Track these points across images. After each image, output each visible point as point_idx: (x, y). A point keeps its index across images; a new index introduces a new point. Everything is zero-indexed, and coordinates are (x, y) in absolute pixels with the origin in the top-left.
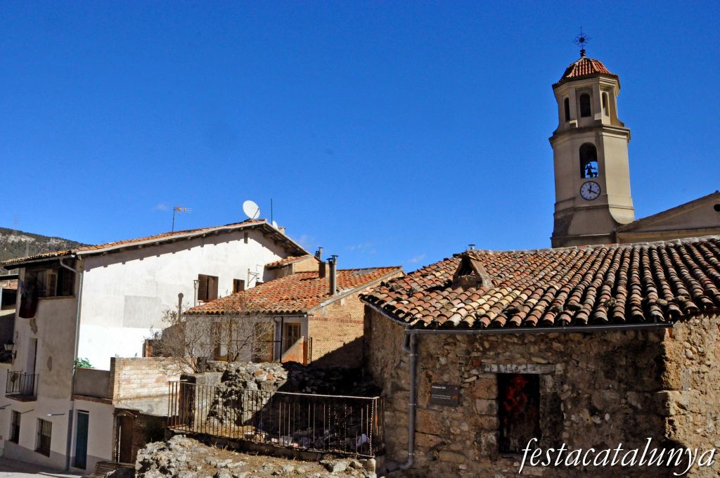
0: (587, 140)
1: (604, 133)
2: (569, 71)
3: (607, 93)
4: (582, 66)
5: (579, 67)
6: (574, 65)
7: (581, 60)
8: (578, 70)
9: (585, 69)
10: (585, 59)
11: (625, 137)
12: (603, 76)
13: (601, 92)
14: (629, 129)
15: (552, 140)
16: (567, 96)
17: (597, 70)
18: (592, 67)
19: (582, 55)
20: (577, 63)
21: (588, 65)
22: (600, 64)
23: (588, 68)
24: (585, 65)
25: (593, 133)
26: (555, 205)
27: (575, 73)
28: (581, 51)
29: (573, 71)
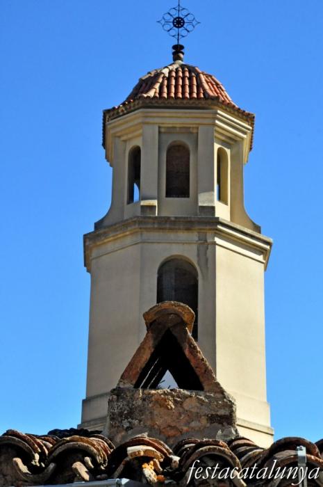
0: (176, 250)
1: (217, 240)
2: (146, 84)
3: (228, 151)
4: (176, 79)
5: (169, 79)
6: (157, 75)
7: (175, 67)
8: (169, 87)
9: (183, 86)
10: (183, 66)
11: (261, 258)
12: (225, 111)
13: (217, 146)
14: (271, 240)
15: (90, 240)
16: (138, 142)
17: (211, 94)
18: (200, 85)
19: (176, 57)
20: (166, 71)
21: (190, 79)
22: (217, 84)
23: (191, 87)
24: (183, 79)
25: (194, 236)
26: (84, 402)
27: (161, 92)
28: (175, 47)
29: (157, 86)
